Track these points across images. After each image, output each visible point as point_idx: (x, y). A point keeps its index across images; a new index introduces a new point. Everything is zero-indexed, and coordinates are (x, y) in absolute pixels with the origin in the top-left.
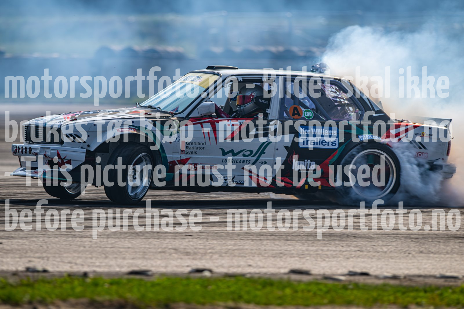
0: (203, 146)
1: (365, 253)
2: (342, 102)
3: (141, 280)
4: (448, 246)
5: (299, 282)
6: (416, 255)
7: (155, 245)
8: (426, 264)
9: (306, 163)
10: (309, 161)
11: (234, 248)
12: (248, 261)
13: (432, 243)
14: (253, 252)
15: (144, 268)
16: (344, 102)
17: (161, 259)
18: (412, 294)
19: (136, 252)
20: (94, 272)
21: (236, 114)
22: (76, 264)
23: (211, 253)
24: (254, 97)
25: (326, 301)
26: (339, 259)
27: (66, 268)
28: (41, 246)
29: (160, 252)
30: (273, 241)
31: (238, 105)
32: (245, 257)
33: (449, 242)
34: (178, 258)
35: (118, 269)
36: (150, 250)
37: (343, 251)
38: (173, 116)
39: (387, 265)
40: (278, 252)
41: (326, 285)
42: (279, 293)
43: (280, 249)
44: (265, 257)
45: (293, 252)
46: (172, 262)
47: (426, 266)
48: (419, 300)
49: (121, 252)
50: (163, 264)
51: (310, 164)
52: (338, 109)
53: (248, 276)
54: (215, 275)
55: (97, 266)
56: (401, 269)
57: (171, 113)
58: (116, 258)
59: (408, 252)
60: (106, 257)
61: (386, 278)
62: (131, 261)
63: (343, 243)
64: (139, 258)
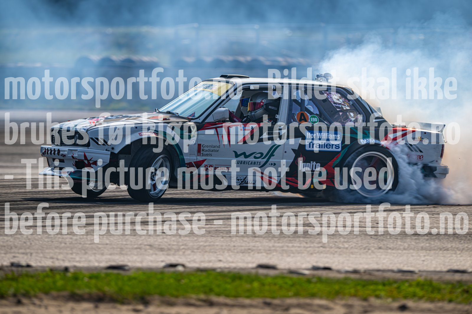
0: (218, 149)
1: (328, 249)
2: (344, 108)
3: (118, 274)
4: (405, 242)
5: (266, 276)
6: (375, 251)
7: (131, 241)
8: (384, 259)
9: (312, 164)
10: (314, 162)
11: (205, 244)
12: (219, 256)
13: (390, 239)
14: (223, 248)
15: (121, 263)
16: (345, 108)
17: (137, 255)
18: (372, 287)
19: (113, 248)
20: (75, 267)
21: (246, 119)
22: (58, 259)
23: (183, 249)
24: (264, 104)
25: (291, 294)
26: (303, 255)
27: (48, 263)
28: (25, 243)
29: (136, 248)
30: (242, 238)
31: (249, 111)
32: (216, 252)
33: (405, 238)
34: (152, 254)
35: (96, 264)
36: (126, 246)
37: (307, 248)
38: (190, 121)
39: (348, 260)
40: (247, 248)
41: (291, 279)
42: (247, 286)
43: (248, 245)
44: (234, 252)
45: (260, 248)
46: (147, 257)
47: (384, 261)
48: (378, 293)
49: (100, 248)
50: (139, 260)
51: (316, 165)
52: (340, 114)
53: (219, 270)
54: (188, 270)
55: (77, 262)
56: (361, 264)
57: (188, 118)
58: (95, 254)
59: (368, 248)
60: (86, 253)
61: (347, 272)
62: (109, 257)
63: (307, 240)
64: (117, 254)
